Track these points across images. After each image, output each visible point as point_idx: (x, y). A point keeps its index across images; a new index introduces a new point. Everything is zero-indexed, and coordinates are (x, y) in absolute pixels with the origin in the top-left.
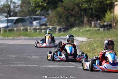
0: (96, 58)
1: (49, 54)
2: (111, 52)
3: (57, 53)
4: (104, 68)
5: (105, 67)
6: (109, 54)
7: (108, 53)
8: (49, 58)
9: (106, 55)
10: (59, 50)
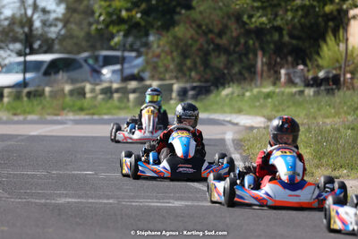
0: (245, 167)
1: (124, 159)
2: (287, 151)
3: (148, 156)
4: (265, 196)
5: (267, 194)
6: (281, 156)
7: (279, 153)
8: (126, 170)
9: (272, 161)
10: (153, 148)
